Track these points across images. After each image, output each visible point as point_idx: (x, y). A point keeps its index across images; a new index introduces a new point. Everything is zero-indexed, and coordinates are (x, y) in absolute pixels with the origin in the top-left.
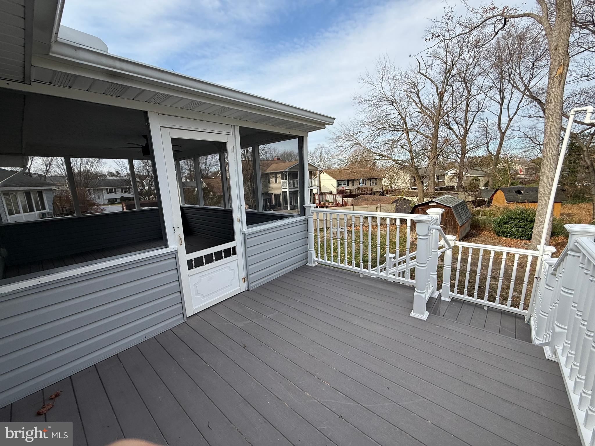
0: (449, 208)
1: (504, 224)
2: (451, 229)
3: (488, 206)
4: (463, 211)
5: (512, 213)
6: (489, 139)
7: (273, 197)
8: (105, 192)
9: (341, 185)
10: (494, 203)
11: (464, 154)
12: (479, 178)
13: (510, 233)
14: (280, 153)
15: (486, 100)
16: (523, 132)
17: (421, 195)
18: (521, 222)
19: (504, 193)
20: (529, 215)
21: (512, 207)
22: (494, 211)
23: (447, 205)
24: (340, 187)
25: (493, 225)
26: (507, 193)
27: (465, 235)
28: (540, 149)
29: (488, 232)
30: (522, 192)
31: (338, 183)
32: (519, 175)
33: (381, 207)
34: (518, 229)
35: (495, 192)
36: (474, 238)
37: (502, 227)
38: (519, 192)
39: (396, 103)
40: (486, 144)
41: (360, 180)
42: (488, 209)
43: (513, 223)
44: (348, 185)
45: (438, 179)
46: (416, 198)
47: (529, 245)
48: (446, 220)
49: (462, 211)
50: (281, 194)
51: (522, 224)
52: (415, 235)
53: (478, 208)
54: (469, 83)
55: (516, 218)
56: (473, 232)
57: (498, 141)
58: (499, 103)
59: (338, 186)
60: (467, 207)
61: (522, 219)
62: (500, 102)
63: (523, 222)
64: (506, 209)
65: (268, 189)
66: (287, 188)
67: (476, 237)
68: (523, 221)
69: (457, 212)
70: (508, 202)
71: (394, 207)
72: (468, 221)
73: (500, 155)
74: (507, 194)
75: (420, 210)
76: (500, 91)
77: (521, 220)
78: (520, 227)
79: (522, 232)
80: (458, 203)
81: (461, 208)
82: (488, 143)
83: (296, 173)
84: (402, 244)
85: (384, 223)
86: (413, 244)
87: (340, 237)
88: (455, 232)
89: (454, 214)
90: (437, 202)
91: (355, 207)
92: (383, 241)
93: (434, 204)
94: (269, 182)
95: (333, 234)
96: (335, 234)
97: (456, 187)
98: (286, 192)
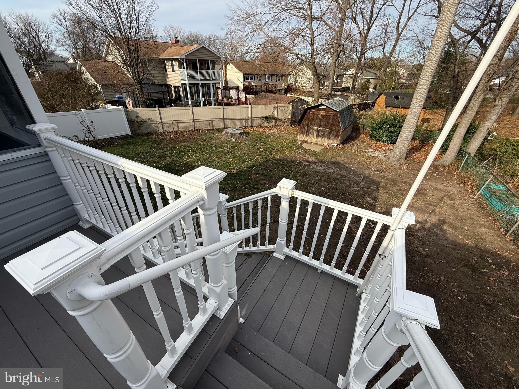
0: (336, 112)
1: (378, 129)
2: (334, 133)
3: (370, 110)
4: (348, 115)
5: (387, 118)
6: (386, 40)
7: (173, 89)
9: (247, 79)
10: (376, 107)
11: (362, 54)
12: (371, 80)
13: (381, 138)
14: (185, 34)
16: (416, 33)
17: (316, 95)
19: (385, 97)
20: (399, 121)
21: (388, 112)
22: (374, 115)
23: (334, 109)
24: (247, 83)
25: (370, 129)
27: (345, 138)
28: (423, 55)
29: (364, 136)
30: (399, 97)
31: (244, 78)
32: (401, 80)
33: (279, 108)
34: (388, 134)
35: (379, 96)
36: (352, 142)
37: (376, 131)
38: (397, 98)
40: (383, 44)
41: (267, 75)
42: (369, 113)
43: (385, 128)
44: (254, 80)
45: (337, 79)
46: (311, 98)
47: (392, 150)
48: (332, 124)
50: (180, 87)
51: (392, 129)
52: (304, 138)
53: (362, 112)
55: (389, 124)
56: (353, 135)
57: (393, 43)
59: (244, 81)
60: (352, 111)
61: (393, 125)
63: (393, 127)
64: (384, 113)
65: (166, 80)
66: (186, 80)
67: (354, 140)
69: (342, 117)
70: (386, 107)
71: (291, 107)
72: (350, 125)
73: (392, 58)
74: (388, 98)
75: (311, 112)
78: (390, 132)
79: (390, 137)
80: (345, 107)
81: (347, 112)
82: (385, 43)
83: (195, 61)
84: (291, 146)
85: (280, 124)
86: (300, 147)
87: (234, 140)
88: (337, 136)
89: (339, 119)
90: (327, 105)
91: (253, 106)
92: (275, 144)
93: (324, 107)
94: (166, 71)
95: (227, 136)
96: (229, 136)
97: (351, 88)
98: (186, 84)
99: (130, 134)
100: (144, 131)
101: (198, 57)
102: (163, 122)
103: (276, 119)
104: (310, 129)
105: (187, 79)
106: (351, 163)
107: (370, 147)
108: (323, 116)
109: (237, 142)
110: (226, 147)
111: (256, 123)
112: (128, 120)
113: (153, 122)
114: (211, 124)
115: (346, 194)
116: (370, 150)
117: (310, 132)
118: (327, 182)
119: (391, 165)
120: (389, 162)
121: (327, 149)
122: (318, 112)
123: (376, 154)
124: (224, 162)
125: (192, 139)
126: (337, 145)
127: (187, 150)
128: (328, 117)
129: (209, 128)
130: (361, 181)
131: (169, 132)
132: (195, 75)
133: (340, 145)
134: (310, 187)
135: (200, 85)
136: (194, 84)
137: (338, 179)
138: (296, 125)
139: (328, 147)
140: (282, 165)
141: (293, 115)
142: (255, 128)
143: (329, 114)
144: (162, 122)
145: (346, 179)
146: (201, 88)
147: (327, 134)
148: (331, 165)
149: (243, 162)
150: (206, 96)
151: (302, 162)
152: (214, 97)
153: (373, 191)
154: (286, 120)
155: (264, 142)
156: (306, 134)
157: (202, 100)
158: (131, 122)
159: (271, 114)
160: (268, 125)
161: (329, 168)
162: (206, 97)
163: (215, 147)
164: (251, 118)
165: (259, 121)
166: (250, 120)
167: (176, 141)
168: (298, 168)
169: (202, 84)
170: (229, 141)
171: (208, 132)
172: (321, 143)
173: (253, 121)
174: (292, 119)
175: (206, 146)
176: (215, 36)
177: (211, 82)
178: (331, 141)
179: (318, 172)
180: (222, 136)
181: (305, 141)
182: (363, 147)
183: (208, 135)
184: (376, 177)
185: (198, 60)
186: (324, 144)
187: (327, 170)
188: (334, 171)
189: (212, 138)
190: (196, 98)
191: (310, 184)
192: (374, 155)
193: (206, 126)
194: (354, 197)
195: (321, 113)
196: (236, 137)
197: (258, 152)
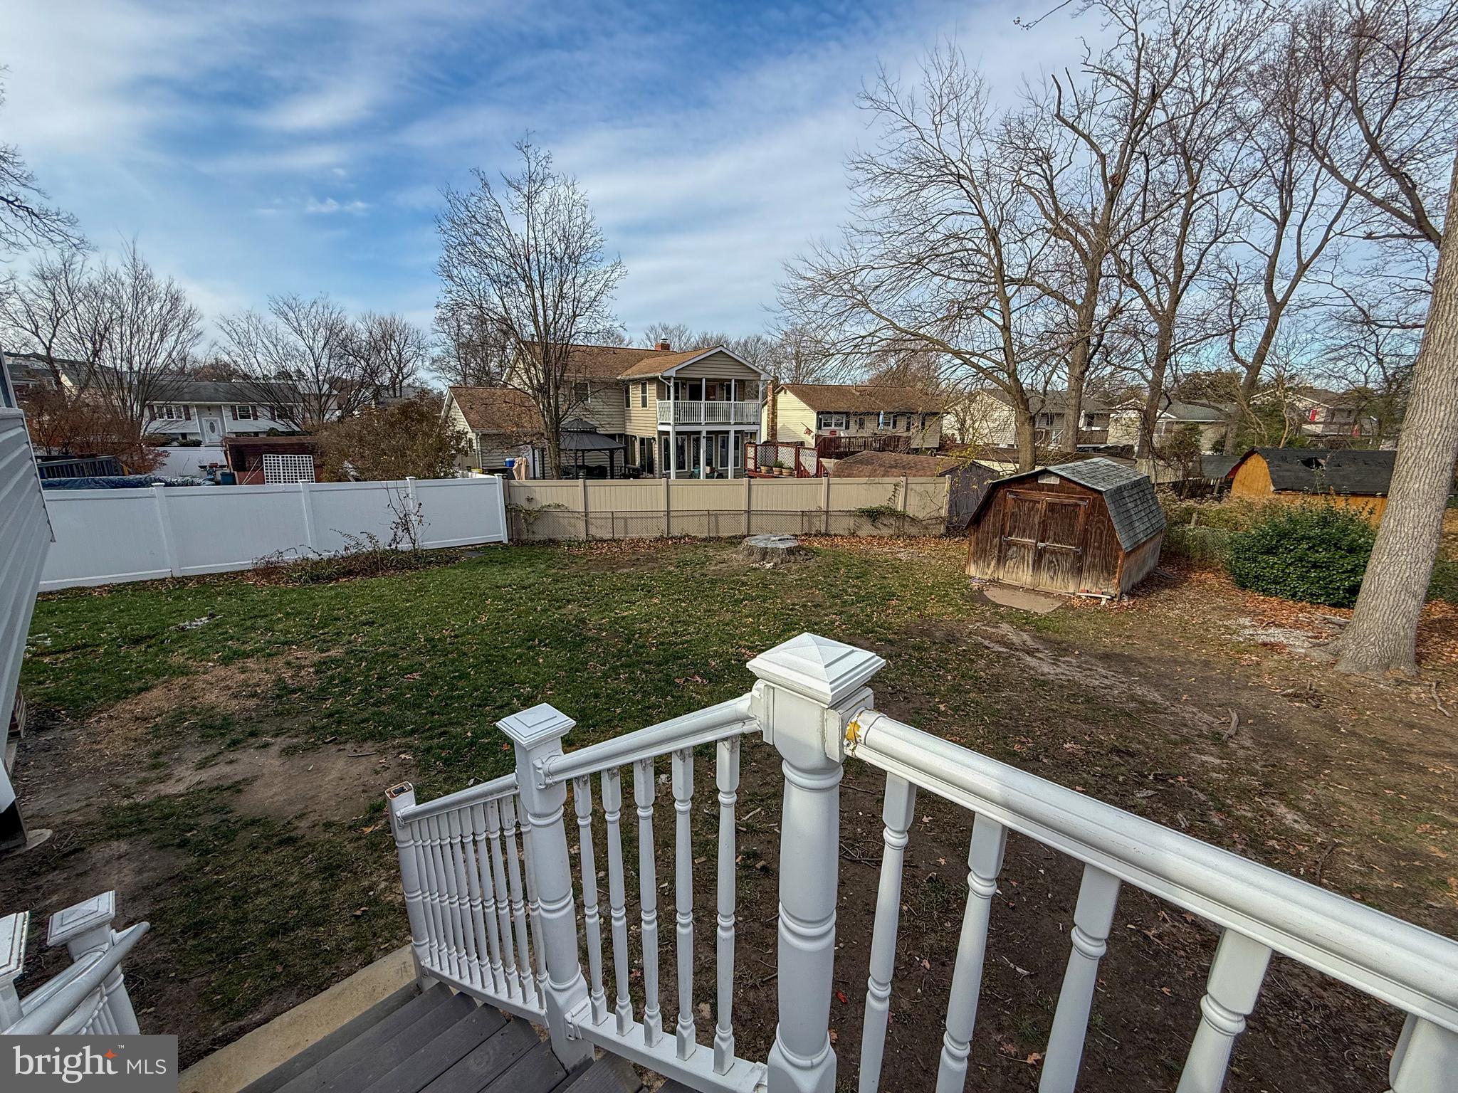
0: (1096, 495)
1: (1262, 553)
2: (1097, 560)
3: (1219, 499)
4: (1140, 508)
5: (1290, 520)
6: (1236, 321)
7: (637, 445)
8: (227, 413)
9: (828, 424)
10: (1236, 490)
11: (1164, 356)
12: (1202, 427)
13: (1279, 583)
15: (1240, 210)
17: (1026, 456)
18: (1317, 551)
19: (1268, 463)
20: (1344, 531)
21: (1294, 503)
22: (1235, 514)
23: (1091, 486)
24: (826, 432)
25: (1228, 555)
26: (1276, 463)
27: (1139, 579)
29: (1210, 575)
30: (1322, 461)
31: (819, 421)
32: (1308, 426)
33: (909, 486)
34: (1307, 572)
35: (1244, 460)
36: (1167, 591)
37: (1255, 561)
38: (1313, 463)
39: (972, 181)
40: (1228, 331)
41: (878, 415)
42: (1216, 506)
43: (1292, 550)
44: (847, 427)
45: (1090, 424)
46: (1012, 465)
47: (1340, 626)
48: (1086, 530)
49: (1136, 506)
50: (654, 439)
51: (1322, 555)
52: (989, 572)
53: (1189, 503)
54: (1197, 160)
55: (1303, 538)
56: (1167, 570)
57: (1260, 328)
58: (1275, 220)
59: (819, 427)
60: (1154, 498)
61: (1323, 541)
62: (1278, 217)
63: (1324, 549)
64: (1272, 509)
65: (625, 426)
66: (669, 424)
67: (1173, 588)
68: (1324, 546)
69: (1121, 510)
70: (1279, 490)
71: (947, 486)
72: (1151, 538)
73: (1263, 366)
74: (1279, 466)
75: (1009, 496)
76: (1282, 185)
77: (1319, 545)
78: (1315, 566)
79: (1318, 582)
80: (1126, 482)
81: (1136, 496)
82: (1234, 330)
83: (698, 383)
84: (947, 595)
85: (914, 531)
86: (978, 597)
87: (768, 566)
88: (1108, 569)
89: (1112, 514)
90: (1063, 473)
91: (833, 480)
92: (893, 583)
93: (1054, 481)
94: (628, 406)
95: (751, 554)
96: (757, 556)
97: (1136, 448)
98: (668, 433)
99: (506, 542)
100: (541, 533)
101: (704, 374)
102: (591, 515)
103: (902, 516)
104: (1009, 545)
105: (672, 423)
106: (1175, 661)
107: (1243, 612)
108: (1052, 507)
109: (778, 574)
110: (744, 584)
111: (839, 526)
112: (506, 507)
113: (566, 515)
114: (713, 526)
115: (1174, 777)
116: (1245, 621)
117: (1010, 553)
118: (1085, 720)
119: (1352, 679)
120: (1341, 667)
121: (1072, 607)
122: (1035, 495)
123: (1275, 635)
124: (727, 624)
125: (655, 560)
126: (1112, 599)
127: (633, 586)
128: (1070, 509)
129: (707, 535)
130: (1231, 731)
131: (602, 541)
132: (694, 413)
133: (1121, 599)
134: (1018, 733)
135: (704, 434)
136: (689, 434)
137: (1128, 715)
138: (964, 535)
139: (1076, 602)
140: (914, 648)
141: (953, 505)
142: (838, 541)
143: (1071, 501)
144: (586, 514)
145: (1162, 716)
146: (703, 442)
147: (1069, 560)
148: (1093, 661)
149: (784, 631)
150: (717, 461)
151: (986, 643)
152: (736, 464)
153: (1301, 779)
154: (934, 521)
155: (858, 578)
156: (999, 561)
157: (704, 469)
158: (512, 510)
159: (885, 504)
160: (875, 532)
161: (1088, 673)
162: (717, 464)
163: (712, 582)
164: (827, 512)
165: (850, 522)
166: (824, 517)
167: (612, 564)
168: (972, 661)
169: (708, 432)
170: (755, 569)
171: (703, 544)
172: (1050, 589)
173: (831, 520)
174: (951, 517)
175: (687, 580)
176: (758, 340)
177: (732, 429)
178: (1087, 585)
179: (1044, 683)
180: (737, 558)
181: (995, 582)
182: (1214, 609)
183: (700, 551)
184: (1298, 719)
185: (704, 380)
186: (1063, 592)
187: (1078, 677)
188: (1107, 682)
189: (708, 558)
190: (689, 466)
191: (1017, 721)
192: (1267, 640)
193: (698, 529)
194: (1212, 796)
195: (1045, 498)
196: (775, 560)
197: (836, 605)
